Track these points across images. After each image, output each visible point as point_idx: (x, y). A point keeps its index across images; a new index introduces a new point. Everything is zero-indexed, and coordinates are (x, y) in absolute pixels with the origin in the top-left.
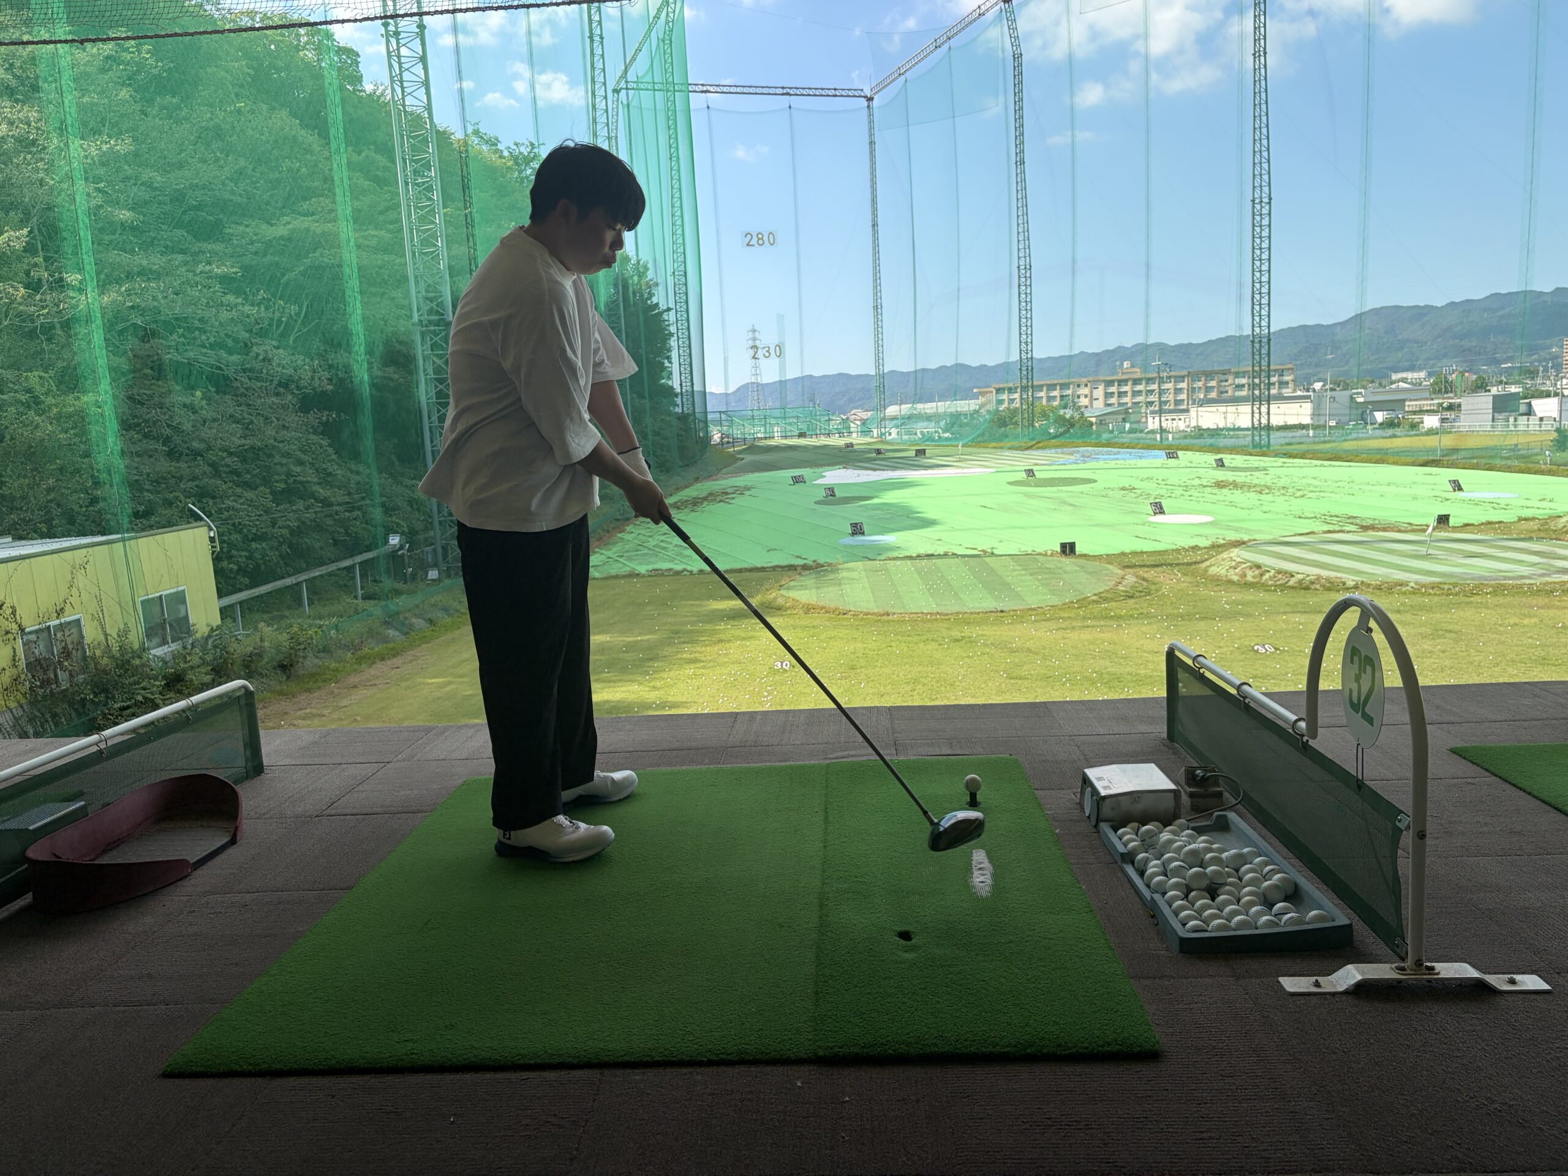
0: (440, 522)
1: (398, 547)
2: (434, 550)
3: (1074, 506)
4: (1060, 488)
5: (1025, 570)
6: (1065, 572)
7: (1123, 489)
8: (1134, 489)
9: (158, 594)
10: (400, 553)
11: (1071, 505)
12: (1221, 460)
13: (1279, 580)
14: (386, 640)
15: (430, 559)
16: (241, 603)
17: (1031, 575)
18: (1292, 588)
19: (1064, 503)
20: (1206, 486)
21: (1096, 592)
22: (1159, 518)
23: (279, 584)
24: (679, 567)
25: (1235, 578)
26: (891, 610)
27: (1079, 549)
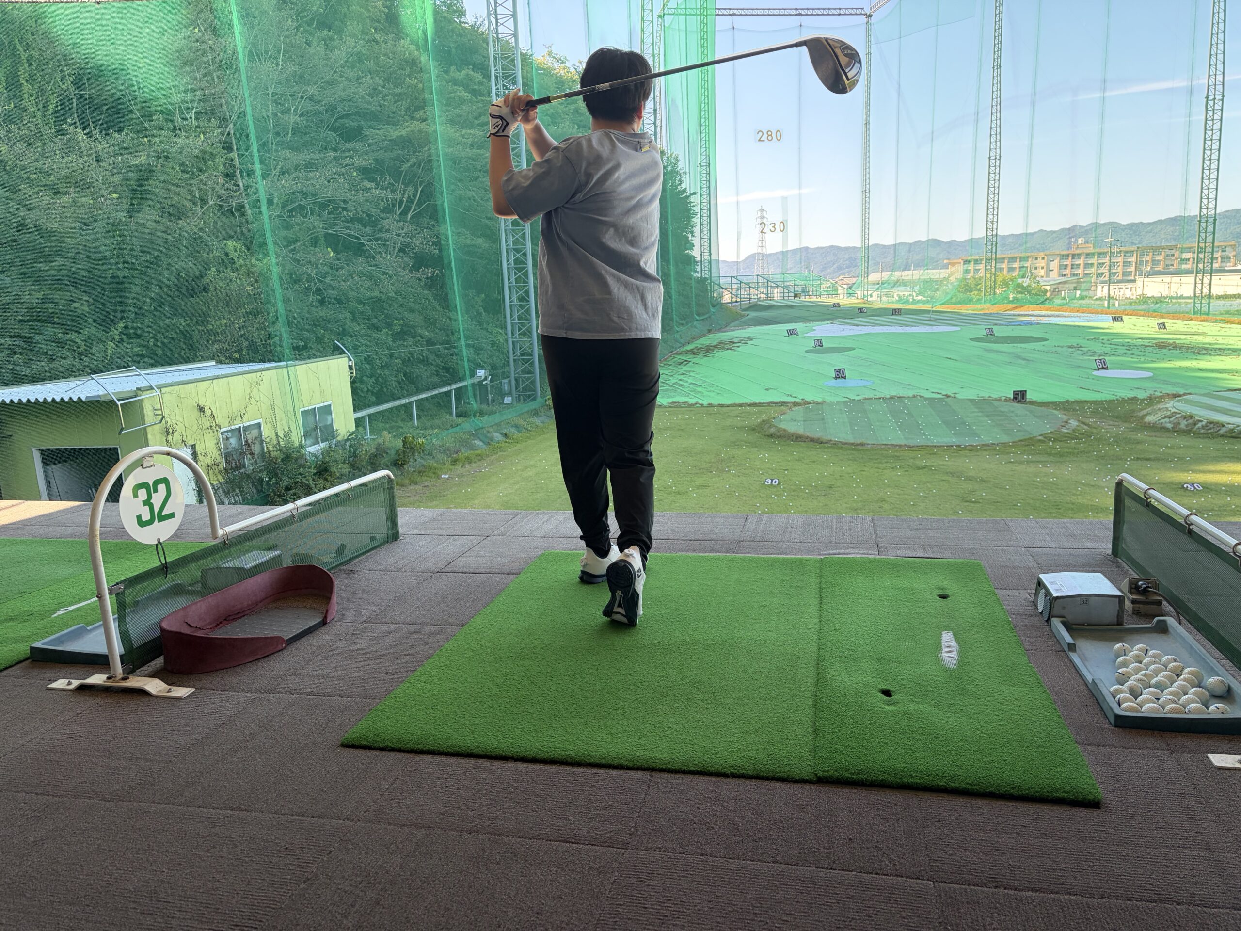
0: (514, 360)
1: (483, 378)
2: (510, 381)
3: (1028, 360)
4: (1015, 345)
5: (982, 412)
6: (1017, 416)
7: (1070, 347)
8: (1081, 347)
9: (313, 407)
10: (484, 383)
11: (1024, 359)
12: (1164, 324)
13: (1210, 429)
14: (472, 447)
15: (506, 388)
16: (370, 416)
17: (988, 416)
18: (1222, 436)
19: (1019, 357)
20: (1147, 346)
21: (1042, 433)
22: (1102, 373)
23: (397, 403)
24: (692, 401)
25: (1170, 426)
26: (865, 441)
27: (1029, 396)
